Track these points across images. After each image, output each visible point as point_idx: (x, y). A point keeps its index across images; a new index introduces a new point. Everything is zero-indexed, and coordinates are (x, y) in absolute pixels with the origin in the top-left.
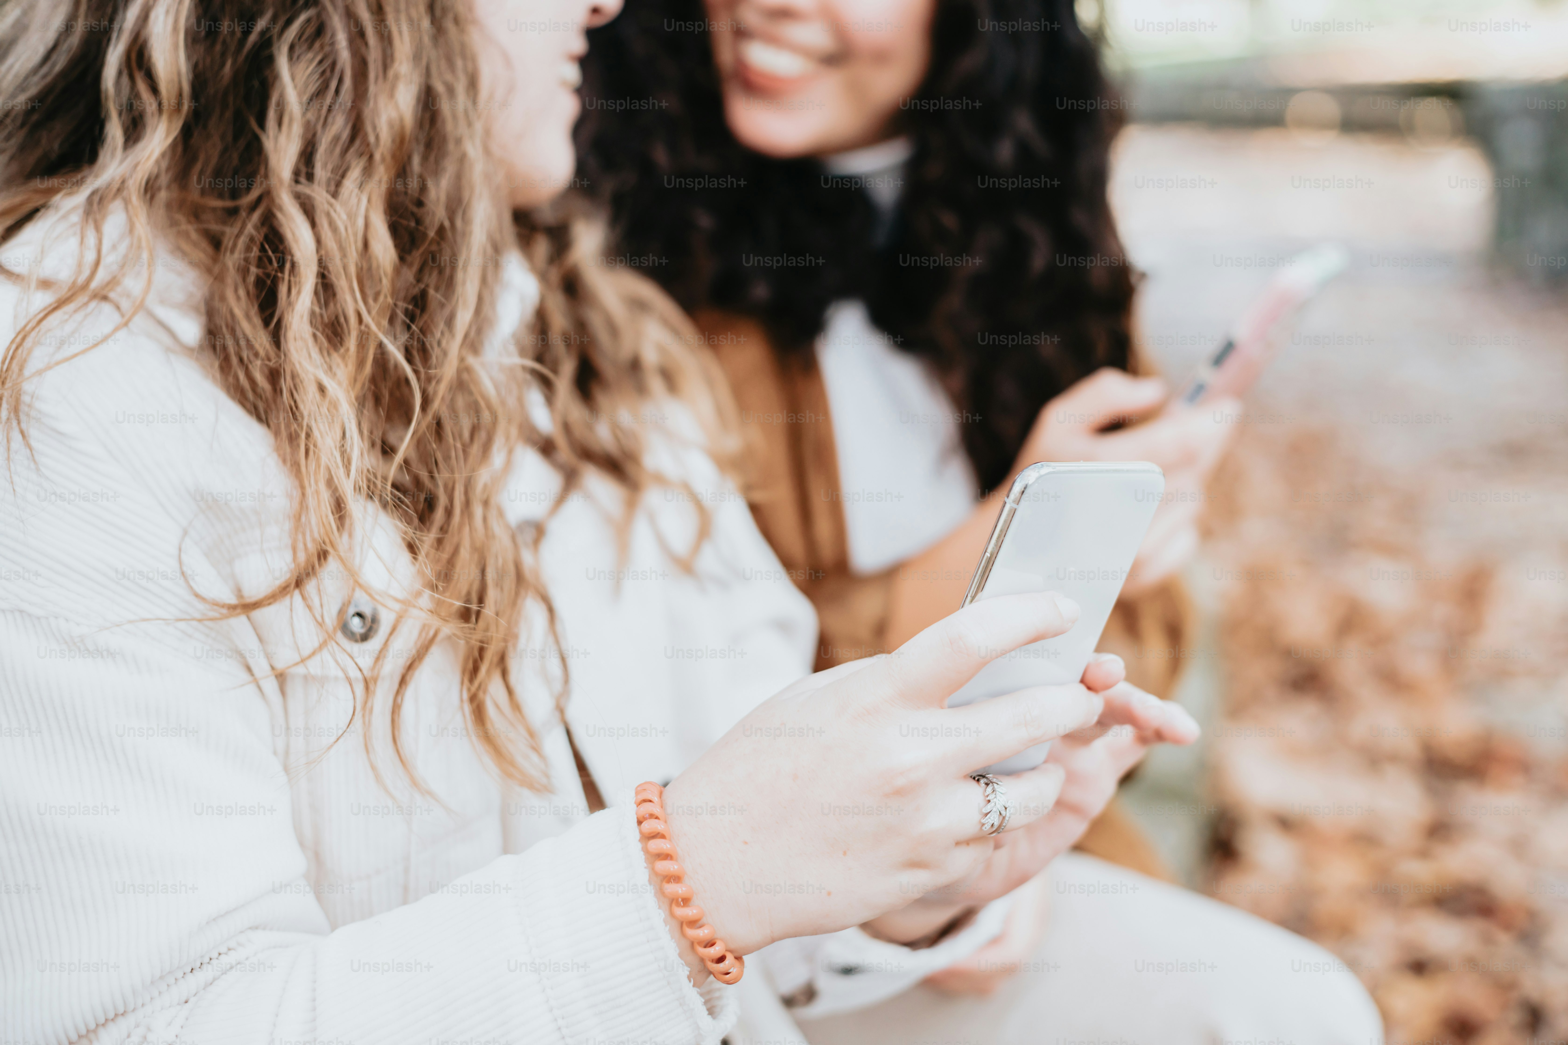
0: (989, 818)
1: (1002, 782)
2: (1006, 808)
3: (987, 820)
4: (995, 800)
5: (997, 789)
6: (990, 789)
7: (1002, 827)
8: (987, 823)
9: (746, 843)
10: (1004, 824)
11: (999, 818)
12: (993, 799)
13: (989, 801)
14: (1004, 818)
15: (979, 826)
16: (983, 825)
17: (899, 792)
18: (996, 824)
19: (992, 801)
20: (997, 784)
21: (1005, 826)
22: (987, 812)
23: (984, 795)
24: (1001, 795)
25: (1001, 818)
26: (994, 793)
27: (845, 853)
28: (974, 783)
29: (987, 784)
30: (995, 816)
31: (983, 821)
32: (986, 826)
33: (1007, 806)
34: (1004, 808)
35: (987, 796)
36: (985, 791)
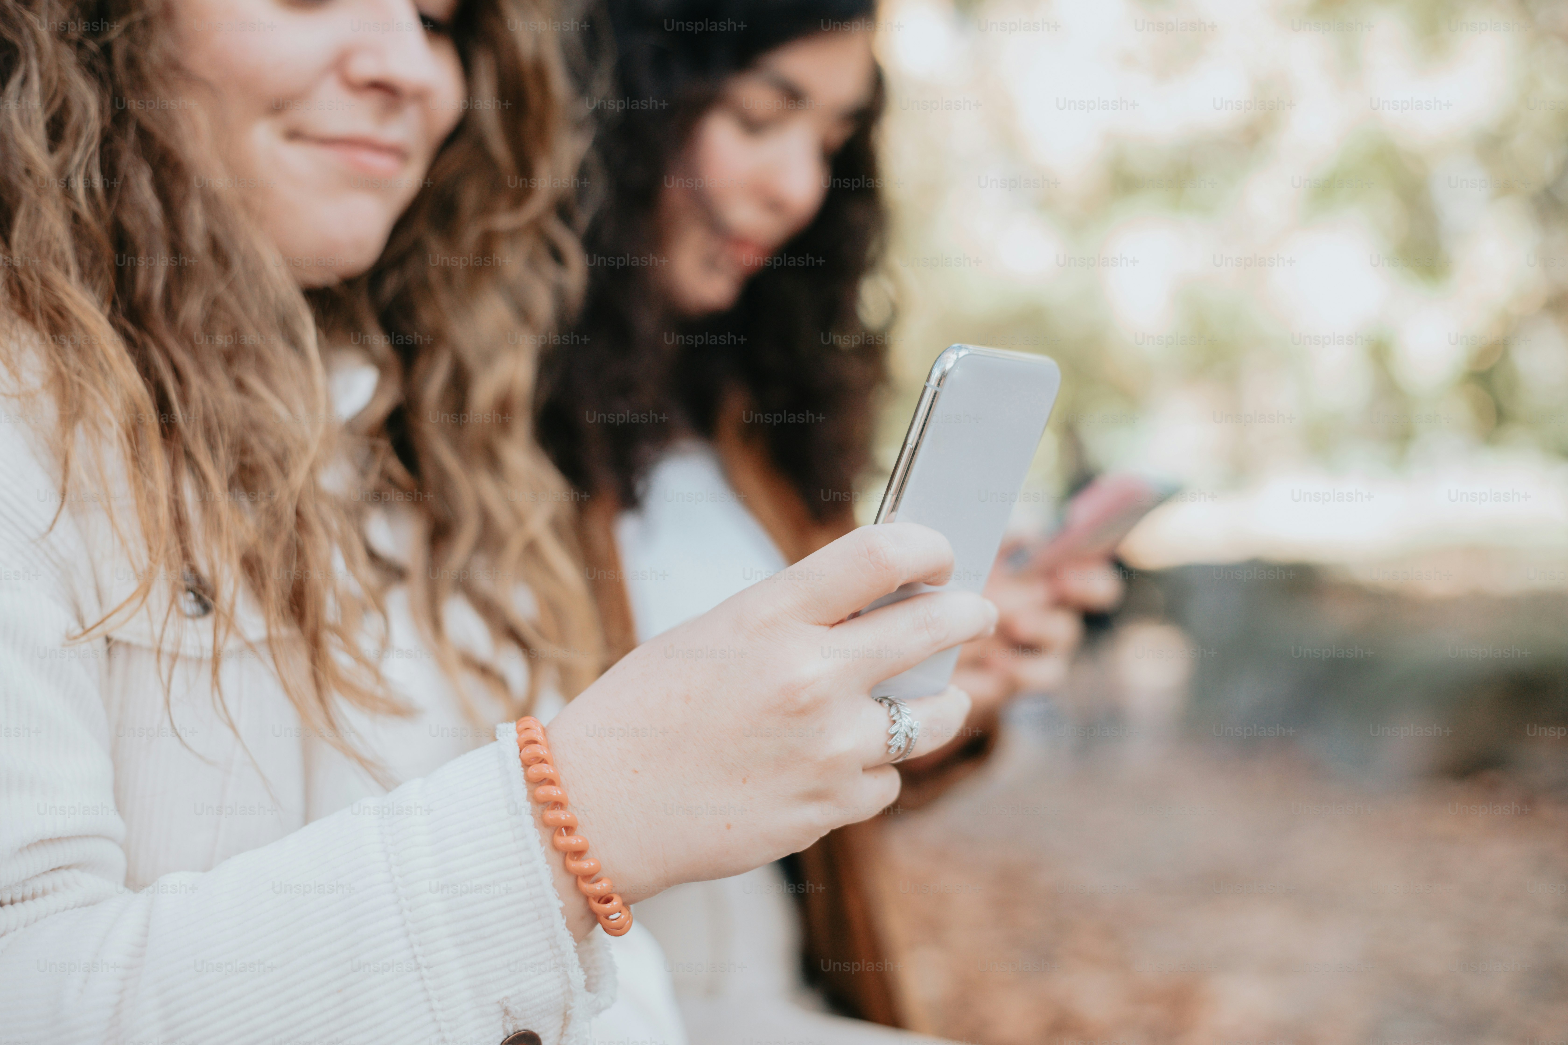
0: (896, 740)
1: (905, 703)
2: (912, 730)
3: (894, 742)
4: (901, 720)
5: (901, 710)
6: (893, 710)
7: (909, 751)
8: (894, 745)
9: (636, 772)
10: (911, 747)
11: (906, 739)
12: (898, 720)
13: (894, 722)
14: (911, 740)
15: (885, 749)
16: (890, 747)
17: (803, 712)
18: (903, 746)
19: (897, 721)
20: (900, 704)
21: (912, 750)
22: (893, 733)
23: (889, 715)
24: (906, 716)
25: (908, 740)
26: (899, 714)
27: (744, 781)
28: (877, 704)
29: (890, 705)
30: (902, 737)
31: (890, 743)
32: (892, 748)
33: (913, 728)
34: (910, 729)
35: (893, 716)
36: (890, 711)
